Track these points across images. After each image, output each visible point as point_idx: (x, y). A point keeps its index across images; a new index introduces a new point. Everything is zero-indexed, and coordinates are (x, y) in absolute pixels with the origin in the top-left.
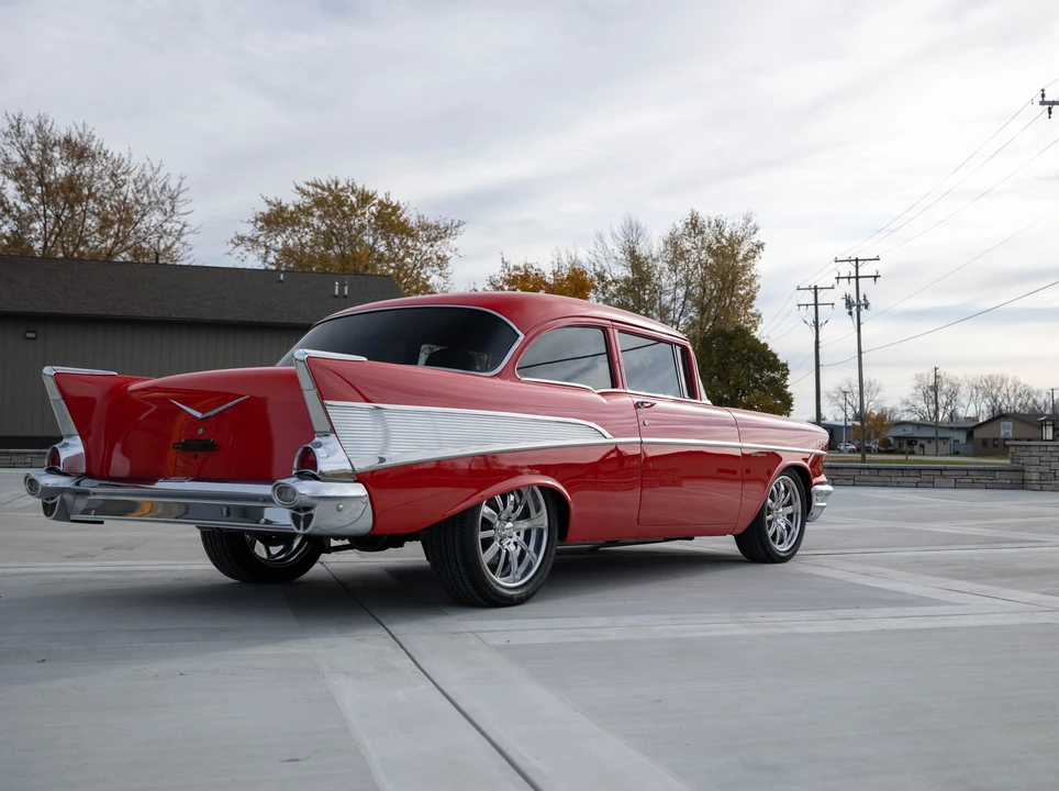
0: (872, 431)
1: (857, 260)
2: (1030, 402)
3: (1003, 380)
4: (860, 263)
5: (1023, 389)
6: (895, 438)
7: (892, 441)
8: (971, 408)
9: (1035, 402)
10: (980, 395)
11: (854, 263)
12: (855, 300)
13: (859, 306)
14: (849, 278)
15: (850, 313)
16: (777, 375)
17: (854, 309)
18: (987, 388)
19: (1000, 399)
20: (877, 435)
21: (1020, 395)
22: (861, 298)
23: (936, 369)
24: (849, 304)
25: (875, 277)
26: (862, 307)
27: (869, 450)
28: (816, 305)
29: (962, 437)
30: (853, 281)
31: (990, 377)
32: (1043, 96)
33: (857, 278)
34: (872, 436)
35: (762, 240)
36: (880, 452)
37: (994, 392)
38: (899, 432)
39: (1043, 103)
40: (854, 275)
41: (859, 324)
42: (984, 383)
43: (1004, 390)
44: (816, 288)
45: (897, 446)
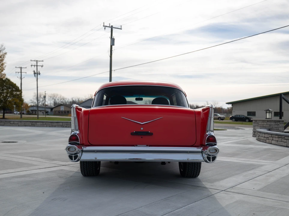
0: (24, 108)
1: (37, 61)
2: (64, 101)
3: (57, 95)
4: (38, 62)
5: (62, 97)
6: (31, 110)
7: (30, 111)
8: (49, 102)
9: (65, 101)
10: (51, 99)
11: (36, 62)
12: (36, 72)
13: (37, 74)
14: (35, 66)
15: (35, 76)
16: (18, 93)
17: (36, 75)
18: (53, 97)
19: (56, 100)
20: (26, 109)
21: (61, 99)
22: (38, 72)
23: (45, 92)
24: (35, 73)
25: (42, 66)
26: (38, 74)
27: (23, 114)
28: (21, 72)
29: (49, 110)
30: (36, 67)
31: (54, 94)
32: (104, 24)
33: (37, 66)
34: (24, 110)
35: (6, 52)
36: (27, 114)
37: (55, 98)
38: (32, 109)
39: (104, 26)
40: (36, 65)
41: (37, 79)
42: (52, 96)
43: (57, 98)
44: (21, 68)
45: (31, 113)
